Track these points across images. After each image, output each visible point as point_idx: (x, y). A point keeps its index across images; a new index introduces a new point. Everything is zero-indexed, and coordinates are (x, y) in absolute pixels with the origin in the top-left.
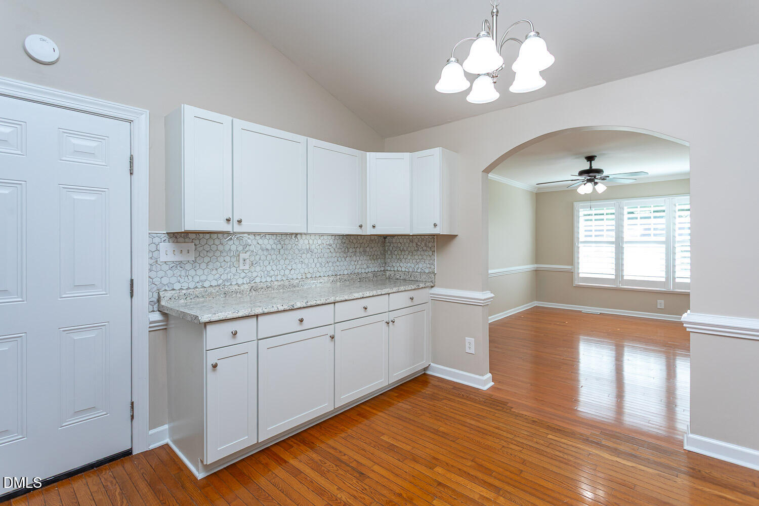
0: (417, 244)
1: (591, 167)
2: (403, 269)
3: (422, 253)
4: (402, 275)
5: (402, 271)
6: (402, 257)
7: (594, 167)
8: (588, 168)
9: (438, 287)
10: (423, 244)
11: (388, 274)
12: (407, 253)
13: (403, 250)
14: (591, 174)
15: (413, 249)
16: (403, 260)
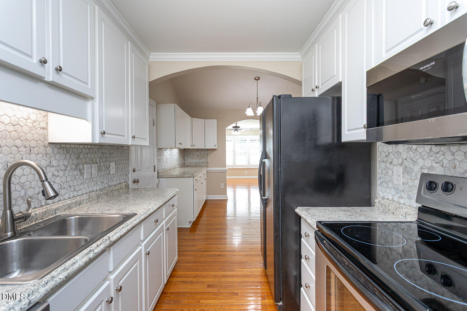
0: (200, 152)
2: (194, 162)
3: (203, 155)
4: (194, 164)
6: (193, 157)
7: (237, 126)
8: (235, 126)
9: (210, 167)
10: (203, 152)
11: (186, 164)
12: (195, 156)
13: (194, 154)
14: (236, 128)
15: (198, 154)
16: (194, 159)
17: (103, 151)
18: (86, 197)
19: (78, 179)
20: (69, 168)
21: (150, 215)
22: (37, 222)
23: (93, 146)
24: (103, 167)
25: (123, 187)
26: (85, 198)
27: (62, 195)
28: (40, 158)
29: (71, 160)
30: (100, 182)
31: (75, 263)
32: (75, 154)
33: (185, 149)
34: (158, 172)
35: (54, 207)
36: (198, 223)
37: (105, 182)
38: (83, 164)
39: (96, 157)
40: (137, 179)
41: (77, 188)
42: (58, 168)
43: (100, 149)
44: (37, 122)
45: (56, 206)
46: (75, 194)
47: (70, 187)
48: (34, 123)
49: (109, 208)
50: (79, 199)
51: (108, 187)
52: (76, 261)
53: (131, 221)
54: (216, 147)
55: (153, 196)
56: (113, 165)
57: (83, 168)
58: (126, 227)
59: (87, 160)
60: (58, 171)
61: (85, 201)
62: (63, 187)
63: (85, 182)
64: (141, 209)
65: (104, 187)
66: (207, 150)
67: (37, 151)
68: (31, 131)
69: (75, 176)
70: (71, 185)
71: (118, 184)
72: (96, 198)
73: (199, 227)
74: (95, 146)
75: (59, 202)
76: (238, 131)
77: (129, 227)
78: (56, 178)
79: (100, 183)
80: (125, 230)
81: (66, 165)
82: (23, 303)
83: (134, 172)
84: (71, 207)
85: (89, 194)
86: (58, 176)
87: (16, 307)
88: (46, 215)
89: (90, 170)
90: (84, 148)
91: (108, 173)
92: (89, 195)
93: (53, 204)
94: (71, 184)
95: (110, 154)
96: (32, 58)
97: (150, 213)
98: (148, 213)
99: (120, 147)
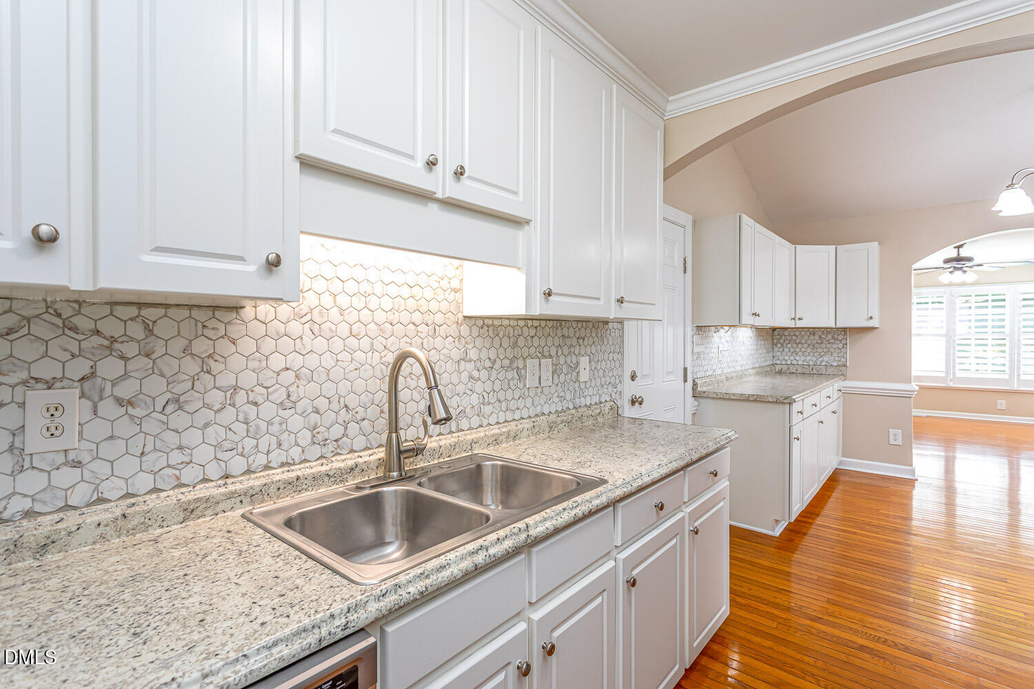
0: (820, 337)
1: (959, 254)
2: (800, 363)
3: (828, 345)
4: (800, 369)
5: (797, 364)
6: (798, 350)
7: (963, 254)
8: (956, 256)
9: (852, 379)
10: (830, 336)
11: (778, 368)
12: (805, 346)
13: (800, 343)
14: (958, 262)
15: (815, 342)
16: (800, 354)
17: (565, 332)
18: (527, 424)
19: (513, 388)
20: (497, 366)
21: (641, 489)
22: (441, 460)
23: (544, 322)
24: (565, 366)
25: (607, 412)
26: (526, 426)
27: (485, 416)
28: (449, 344)
29: (501, 350)
30: (558, 396)
31: (445, 567)
32: (509, 338)
33: (774, 329)
34: (695, 384)
35: (469, 437)
36: (803, 531)
37: (568, 397)
38: (524, 359)
39: (550, 344)
40: (640, 397)
41: (513, 405)
42: (478, 364)
43: (557, 328)
44: (446, 278)
45: (474, 436)
46: (509, 416)
47: (500, 401)
48: (441, 282)
49: (560, 454)
50: (514, 427)
51: (575, 408)
52: (448, 564)
53: (588, 498)
54: (874, 323)
55: (662, 442)
56: (584, 361)
57: (525, 366)
58: (572, 509)
59: (532, 349)
60: (478, 370)
61: (525, 433)
62: (486, 401)
63: (526, 394)
64: (621, 470)
65: (564, 408)
66: (844, 330)
67: (445, 332)
68: (436, 297)
69: (509, 381)
70: (502, 399)
71: (596, 404)
72: (547, 429)
73: (807, 542)
74: (548, 322)
75: (478, 429)
76: (965, 272)
77: (579, 512)
78: (475, 382)
79: (558, 399)
80: (566, 517)
81: (493, 359)
82: (337, 622)
83: (633, 380)
84: (499, 441)
85: (533, 420)
86: (479, 379)
87: (323, 627)
88: (457, 450)
89: (537, 371)
90: (527, 326)
91: (574, 380)
92: (534, 422)
93: (469, 432)
94: (501, 395)
95: (578, 338)
96: (414, 160)
97: (640, 484)
98: (635, 485)
99: (601, 324)
